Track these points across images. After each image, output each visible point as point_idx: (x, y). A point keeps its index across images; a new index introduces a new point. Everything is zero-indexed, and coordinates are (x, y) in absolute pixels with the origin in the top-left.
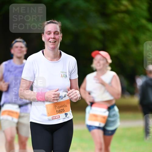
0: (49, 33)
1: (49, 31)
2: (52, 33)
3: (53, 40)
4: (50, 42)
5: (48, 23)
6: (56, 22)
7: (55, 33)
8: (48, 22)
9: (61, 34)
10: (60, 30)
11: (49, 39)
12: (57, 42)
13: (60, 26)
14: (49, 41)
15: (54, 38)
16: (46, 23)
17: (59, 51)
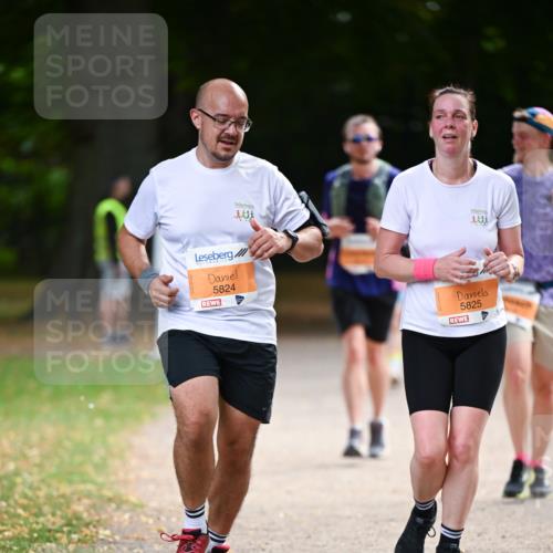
0: (443, 114)
1: (442, 111)
2: (449, 115)
3: (449, 132)
4: (444, 137)
5: (442, 94)
6: (462, 91)
7: (457, 115)
8: (441, 91)
9: (473, 120)
10: (472, 112)
11: (441, 131)
12: (459, 140)
13: (470, 102)
14: (442, 134)
15: (452, 127)
16: (437, 93)
17: (471, 160)
